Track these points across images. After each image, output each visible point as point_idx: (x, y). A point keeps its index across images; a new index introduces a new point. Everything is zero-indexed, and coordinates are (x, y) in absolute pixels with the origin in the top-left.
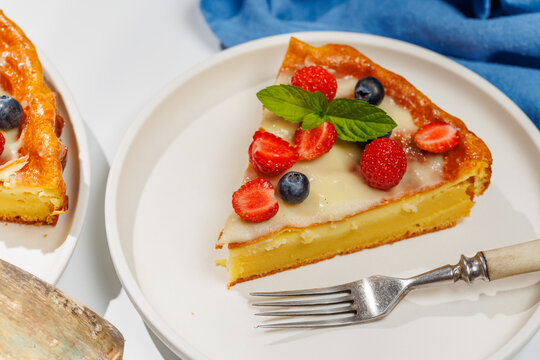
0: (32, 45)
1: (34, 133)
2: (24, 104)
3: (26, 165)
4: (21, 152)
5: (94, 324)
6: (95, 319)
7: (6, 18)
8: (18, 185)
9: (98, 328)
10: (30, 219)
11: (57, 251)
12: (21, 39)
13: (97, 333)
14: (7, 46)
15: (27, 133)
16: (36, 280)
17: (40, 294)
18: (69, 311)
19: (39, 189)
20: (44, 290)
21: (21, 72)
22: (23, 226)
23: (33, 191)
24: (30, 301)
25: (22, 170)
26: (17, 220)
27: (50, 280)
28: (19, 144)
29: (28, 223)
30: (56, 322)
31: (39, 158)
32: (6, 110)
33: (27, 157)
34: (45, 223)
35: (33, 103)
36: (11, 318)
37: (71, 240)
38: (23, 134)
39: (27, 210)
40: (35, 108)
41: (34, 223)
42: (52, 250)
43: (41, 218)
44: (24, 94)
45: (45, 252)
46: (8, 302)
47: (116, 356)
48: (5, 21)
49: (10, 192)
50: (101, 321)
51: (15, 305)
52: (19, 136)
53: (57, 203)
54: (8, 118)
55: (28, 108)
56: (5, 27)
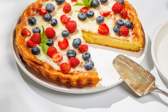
0: (135, 10)
1: (136, 30)
2: (134, 23)
3: (134, 37)
4: (133, 34)
5: (149, 74)
6: (149, 73)
7: (129, 3)
8: (132, 41)
9: (150, 75)
10: (133, 50)
11: (140, 57)
12: (132, 8)
13: (149, 76)
14: (129, 10)
15: (134, 30)
16: (136, 63)
17: (137, 66)
18: (143, 71)
19: (137, 43)
20: (138, 66)
21: (133, 16)
22: (131, 52)
23: (135, 43)
24: (135, 68)
25: (133, 38)
26: (130, 50)
27: (139, 64)
28: (132, 32)
29: (132, 51)
30: (140, 73)
31: (138, 35)
32: (130, 24)
33: (134, 35)
34: (137, 51)
35: (136, 23)
36: (131, 71)
37: (144, 55)
38: (133, 30)
39: (133, 48)
40: (136, 24)
41: (134, 51)
42: (138, 57)
43: (136, 50)
44: (133, 21)
45: (137, 58)
46: (130, 67)
47: (154, 82)
48: (128, 4)
49: (130, 43)
50: (150, 74)
51: (132, 68)
52: (132, 30)
53: (141, 46)
54: (130, 26)
55: (134, 24)
56: (129, 5)
